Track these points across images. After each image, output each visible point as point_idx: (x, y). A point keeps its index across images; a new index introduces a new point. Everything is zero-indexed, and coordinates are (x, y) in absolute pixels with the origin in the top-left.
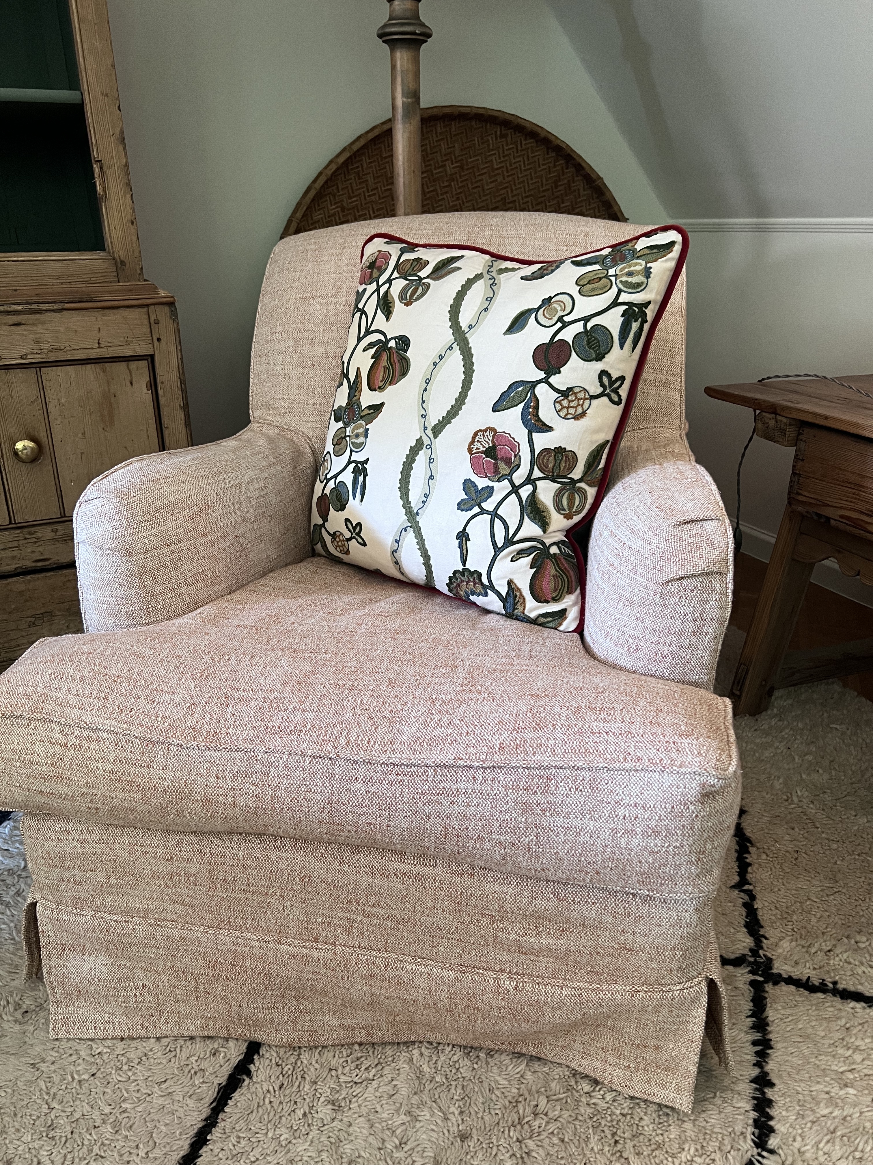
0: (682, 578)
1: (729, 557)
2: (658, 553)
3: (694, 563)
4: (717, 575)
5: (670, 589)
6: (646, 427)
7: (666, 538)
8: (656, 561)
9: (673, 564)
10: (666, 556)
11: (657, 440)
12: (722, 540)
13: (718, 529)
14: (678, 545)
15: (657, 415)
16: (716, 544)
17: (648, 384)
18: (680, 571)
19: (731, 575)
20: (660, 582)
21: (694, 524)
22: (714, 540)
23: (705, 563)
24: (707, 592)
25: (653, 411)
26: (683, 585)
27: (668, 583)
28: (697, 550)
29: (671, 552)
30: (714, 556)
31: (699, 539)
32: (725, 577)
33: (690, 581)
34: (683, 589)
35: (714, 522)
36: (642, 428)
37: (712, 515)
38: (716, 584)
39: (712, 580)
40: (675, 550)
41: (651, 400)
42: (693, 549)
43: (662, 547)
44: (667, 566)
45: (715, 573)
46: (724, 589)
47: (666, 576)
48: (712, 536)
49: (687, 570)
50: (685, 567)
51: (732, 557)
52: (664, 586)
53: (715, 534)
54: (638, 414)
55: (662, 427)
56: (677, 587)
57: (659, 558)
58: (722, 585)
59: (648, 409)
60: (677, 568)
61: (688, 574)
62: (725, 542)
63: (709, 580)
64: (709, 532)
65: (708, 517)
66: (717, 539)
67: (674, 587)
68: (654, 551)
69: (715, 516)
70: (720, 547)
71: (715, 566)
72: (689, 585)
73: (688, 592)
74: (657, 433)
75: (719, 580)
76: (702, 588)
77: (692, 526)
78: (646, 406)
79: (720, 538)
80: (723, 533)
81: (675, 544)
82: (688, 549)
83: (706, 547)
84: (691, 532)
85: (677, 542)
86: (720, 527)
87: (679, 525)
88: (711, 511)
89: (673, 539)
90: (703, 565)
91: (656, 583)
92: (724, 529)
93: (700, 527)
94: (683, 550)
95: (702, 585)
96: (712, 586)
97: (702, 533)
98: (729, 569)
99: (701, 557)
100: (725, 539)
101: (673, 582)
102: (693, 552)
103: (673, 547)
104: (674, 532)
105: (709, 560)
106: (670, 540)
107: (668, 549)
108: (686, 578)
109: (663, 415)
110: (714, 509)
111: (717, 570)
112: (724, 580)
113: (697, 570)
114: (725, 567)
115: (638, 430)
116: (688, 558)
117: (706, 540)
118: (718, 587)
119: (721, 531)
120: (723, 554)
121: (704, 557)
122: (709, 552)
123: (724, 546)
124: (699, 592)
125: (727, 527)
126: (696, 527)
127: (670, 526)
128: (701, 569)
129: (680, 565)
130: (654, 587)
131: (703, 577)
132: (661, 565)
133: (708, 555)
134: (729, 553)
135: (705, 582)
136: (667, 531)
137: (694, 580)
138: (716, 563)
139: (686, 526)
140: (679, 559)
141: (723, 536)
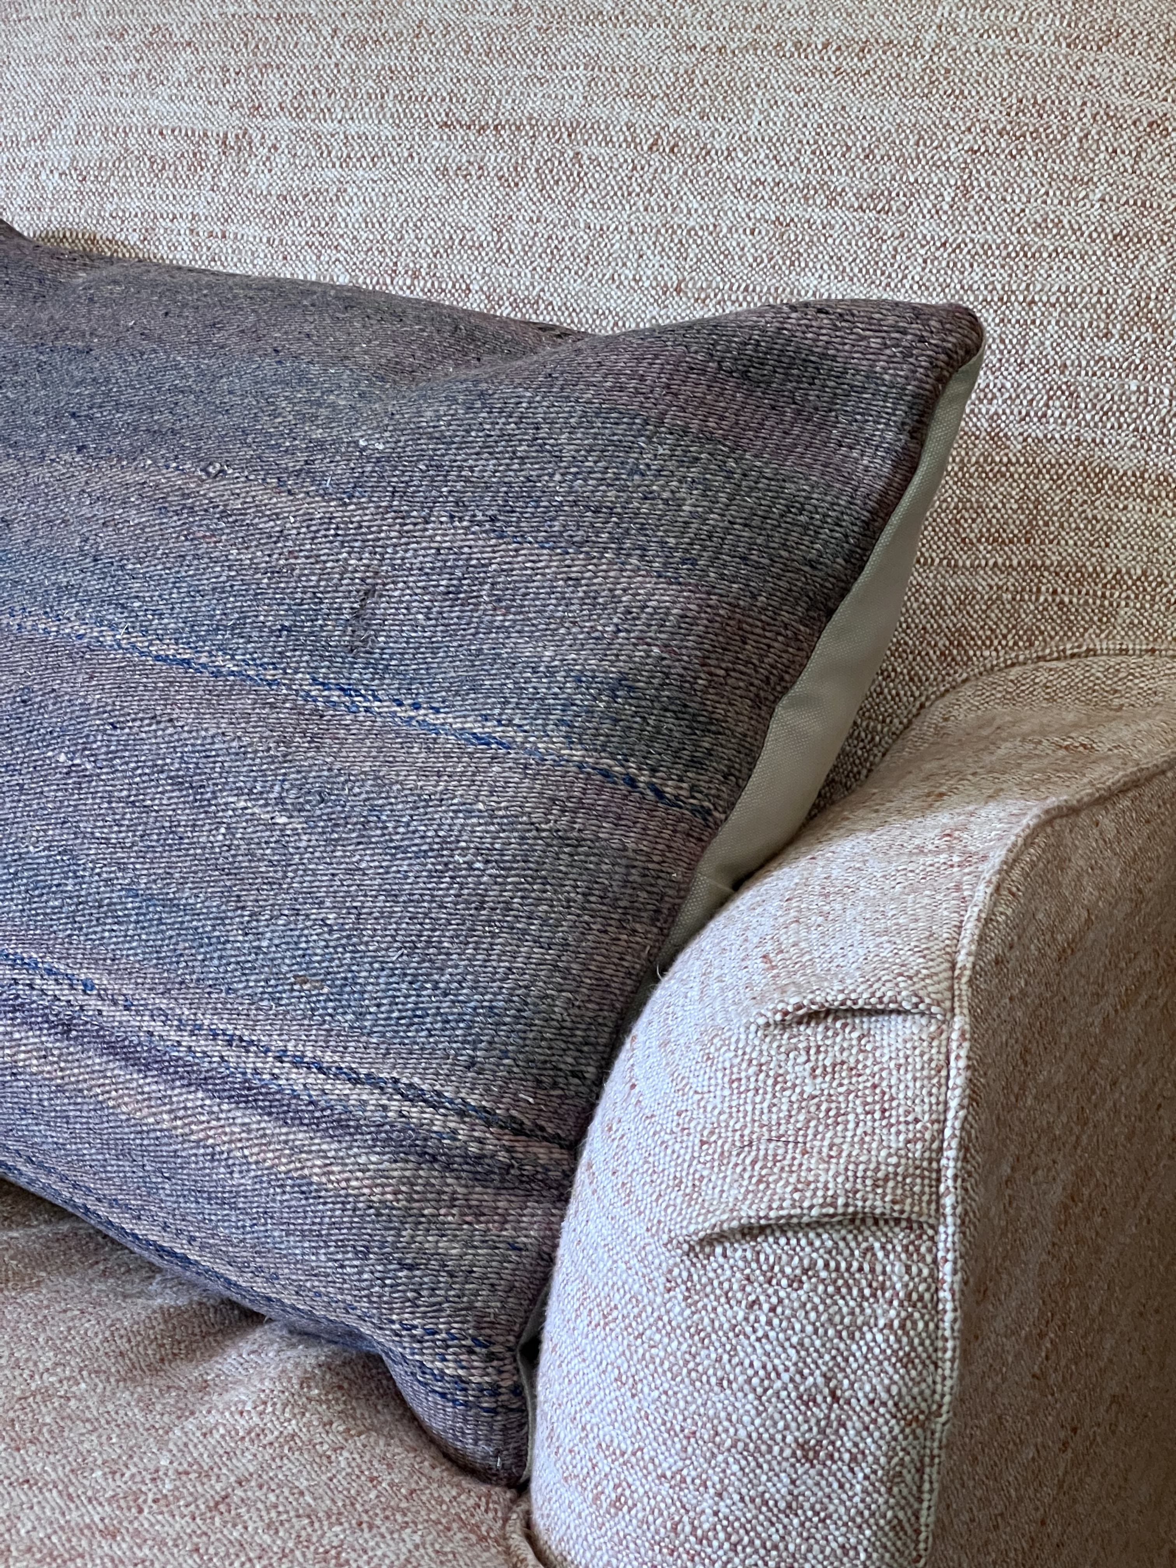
0: (761, 1230)
1: (944, 1162)
2: (699, 1128)
3: (803, 1174)
4: (897, 1230)
5: (719, 1271)
6: (1088, 650)
7: (732, 1073)
8: (688, 1157)
9: (733, 1173)
10: (720, 1143)
11: (1116, 702)
12: (924, 1092)
13: (917, 1052)
14: (765, 1105)
15: (1143, 607)
16: (899, 1106)
17: (1111, 488)
18: (748, 1202)
19: (950, 1230)
20: (681, 1239)
21: (838, 1024)
22: (894, 1090)
23: (840, 1179)
24: (855, 1292)
25: (1129, 588)
26: (762, 1257)
27: (711, 1244)
28: (827, 1126)
29: (737, 1127)
30: (884, 1153)
31: (841, 1085)
32: (931, 1239)
33: (788, 1243)
34: (764, 1273)
35: (908, 1024)
36: (1073, 656)
37: (904, 993)
38: (893, 1265)
39: (877, 1245)
40: (754, 1121)
41: (1124, 547)
42: (813, 1124)
43: (714, 1108)
44: (713, 1178)
45: (886, 1222)
46: (922, 1287)
47: (700, 1219)
48: (890, 1074)
49: (771, 1200)
50: (768, 1187)
51: (956, 1160)
52: (696, 1256)
53: (902, 1071)
54: (1066, 600)
55: (1153, 651)
56: (741, 1264)
57: (697, 1148)
58: (914, 1270)
59: (1109, 582)
60: (743, 1190)
61: (772, 1214)
62: (934, 1100)
63: (864, 1245)
64: (884, 1059)
65: (886, 1000)
66: (907, 1087)
67: (732, 1261)
68: (690, 1121)
69: (915, 1000)
70: (910, 1118)
71: (879, 1191)
72: (785, 1258)
73: (778, 1284)
74: (1121, 675)
75: (906, 1249)
76: (834, 1275)
77: (830, 1033)
78: (1103, 570)
79: (918, 1084)
80: (933, 1065)
81: (758, 1099)
82: (797, 1121)
83: (862, 1117)
84: (821, 1056)
85: (765, 1093)
86: (925, 1044)
87: (784, 1025)
88: (910, 978)
89: (753, 1079)
90: (830, 1185)
91: (670, 1241)
92: (943, 1050)
93: (860, 1039)
94: (779, 1124)
95: (833, 1264)
96: (873, 1270)
97: (858, 1061)
98: (944, 1207)
99: (833, 1153)
100: (934, 1090)
101: (727, 1245)
102: (810, 1132)
103: (749, 1108)
104: (761, 1051)
105: (862, 1167)
106: (743, 1082)
107: (731, 1114)
108: (773, 1233)
109: (1167, 609)
110: (924, 972)
111: (888, 1206)
112: (923, 1249)
113: (806, 1204)
114: (925, 1198)
115: (1058, 659)
116: (789, 1157)
117: (866, 1088)
118: (901, 1278)
119: (926, 1058)
120: (919, 1145)
121: (844, 1154)
122: (867, 1139)
123: (927, 1117)
124: (821, 1288)
125: (954, 1045)
126: (844, 1039)
127: (753, 1028)
128: (821, 1201)
129: (754, 1180)
130: (667, 1258)
131: (838, 1231)
132: (697, 1176)
133: (861, 1149)
134: (945, 1144)
135: (847, 1252)
136: (740, 1045)
137: (803, 1242)
138: (886, 1179)
139: (809, 1031)
140: (757, 1155)
141: (930, 1078)
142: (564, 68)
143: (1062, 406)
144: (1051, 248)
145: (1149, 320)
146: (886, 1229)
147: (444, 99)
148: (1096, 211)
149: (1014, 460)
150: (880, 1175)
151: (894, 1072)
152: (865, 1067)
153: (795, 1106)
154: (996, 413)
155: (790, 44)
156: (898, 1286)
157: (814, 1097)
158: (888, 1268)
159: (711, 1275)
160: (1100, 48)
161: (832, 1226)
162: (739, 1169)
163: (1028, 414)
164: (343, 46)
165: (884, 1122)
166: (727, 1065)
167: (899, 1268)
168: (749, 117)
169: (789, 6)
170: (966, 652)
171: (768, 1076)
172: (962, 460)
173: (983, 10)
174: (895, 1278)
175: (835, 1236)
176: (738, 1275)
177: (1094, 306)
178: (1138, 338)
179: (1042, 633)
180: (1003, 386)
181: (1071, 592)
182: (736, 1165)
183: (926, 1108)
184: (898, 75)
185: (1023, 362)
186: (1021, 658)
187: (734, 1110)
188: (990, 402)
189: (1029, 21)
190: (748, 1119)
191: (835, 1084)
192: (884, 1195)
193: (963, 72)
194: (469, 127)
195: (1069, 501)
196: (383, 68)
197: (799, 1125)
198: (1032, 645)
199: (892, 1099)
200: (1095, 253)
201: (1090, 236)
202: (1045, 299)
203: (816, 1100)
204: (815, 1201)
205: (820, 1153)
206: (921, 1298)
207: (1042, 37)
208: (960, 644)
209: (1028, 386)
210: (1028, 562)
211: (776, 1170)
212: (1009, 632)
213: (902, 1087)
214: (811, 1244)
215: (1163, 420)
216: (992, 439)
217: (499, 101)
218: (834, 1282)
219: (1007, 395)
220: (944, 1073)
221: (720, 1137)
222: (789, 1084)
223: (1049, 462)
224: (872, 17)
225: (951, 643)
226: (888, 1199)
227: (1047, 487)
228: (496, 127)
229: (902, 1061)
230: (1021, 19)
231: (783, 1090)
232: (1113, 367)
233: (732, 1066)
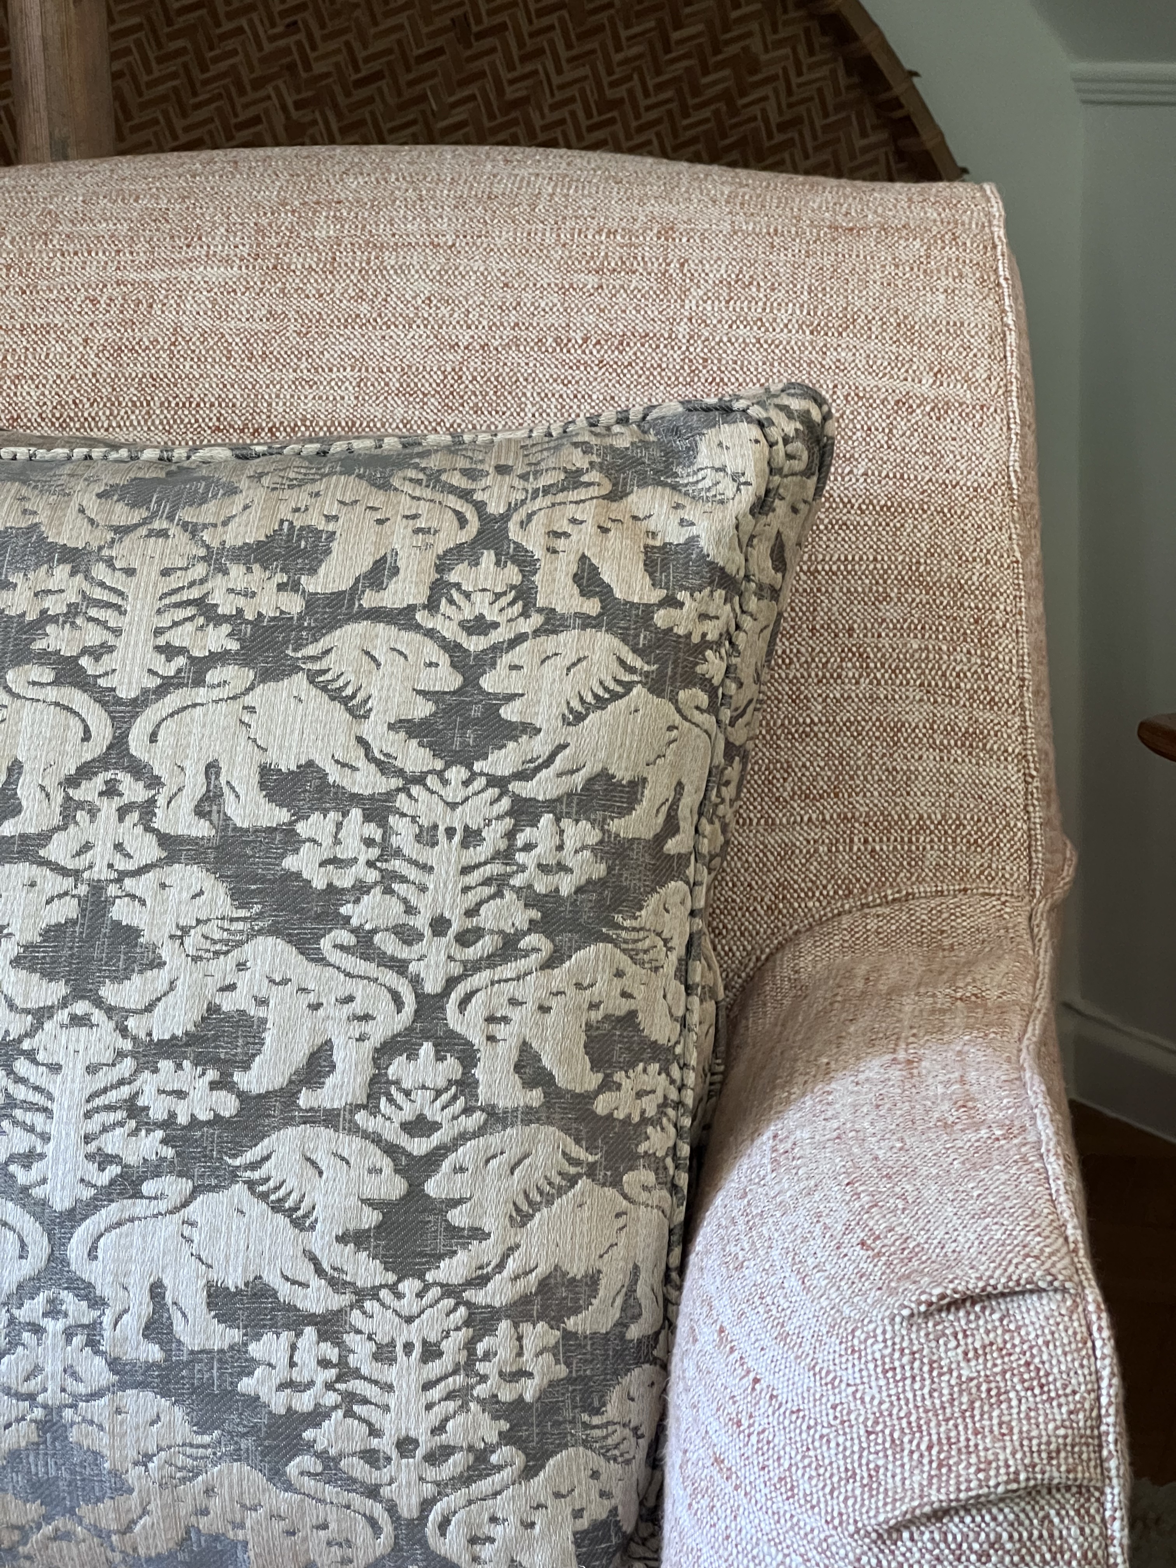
0: (946, 1512)
1: (1103, 1428)
2: (861, 1419)
3: (982, 1454)
4: (1068, 1496)
5: (908, 1555)
6: (908, 894)
7: (884, 1364)
8: (856, 1448)
9: (911, 1459)
10: (887, 1431)
11: (946, 943)
12: (1076, 1364)
13: (1061, 1327)
14: (926, 1391)
15: (946, 849)
16: (1055, 1380)
17: (906, 740)
18: (934, 1487)
19: (1116, 1491)
20: (869, 1529)
21: (977, 1308)
22: (1047, 1366)
23: (1019, 1456)
24: (1038, 1558)
25: (932, 832)
26: (950, 1537)
27: (899, 1531)
28: (991, 1405)
29: (902, 1414)
30: (1051, 1426)
31: (995, 1365)
32: (1098, 1500)
33: (973, 1521)
34: (953, 1552)
35: (1045, 1301)
36: (894, 900)
37: (1038, 1273)
38: (1068, 1529)
39: (1053, 1512)
40: (917, 1407)
41: (923, 794)
42: (977, 1404)
43: (873, 1398)
44: (890, 1466)
45: (1058, 1490)
46: (1095, 1545)
47: (889, 1508)
48: (1040, 1350)
49: (958, 1483)
50: (950, 1470)
51: (1115, 1425)
52: (884, 1543)
53: (1051, 1346)
54: (878, 848)
55: (965, 890)
56: (930, 1546)
57: (863, 1439)
58: (1087, 1531)
59: (914, 828)
60: (925, 1475)
61: (962, 1496)
62: (1086, 1371)
63: (1041, 1514)
64: (1032, 1336)
65: (1022, 1282)
66: (1059, 1362)
67: (920, 1544)
68: (849, 1413)
69: (1049, 1278)
70: (1068, 1391)
71: (1054, 1462)
72: (971, 1535)
73: (968, 1560)
74: (945, 916)
75: (1078, 1512)
76: (1018, 1545)
77: (972, 1317)
78: (907, 817)
79: (1069, 1358)
80: (1079, 1337)
81: (917, 1386)
82: (961, 1404)
83: (1022, 1394)
84: (970, 1340)
85: (923, 1379)
86: (1066, 1319)
87: (927, 1315)
88: (1037, 1257)
89: (907, 1368)
90: (1011, 1462)
91: (857, 1531)
92: (1083, 1322)
93: (1001, 1320)
94: (944, 1408)
95: (1016, 1536)
96: (1051, 1536)
97: (1005, 1342)
98: (1109, 1470)
99: (1004, 1431)
100: (1085, 1362)
101: (914, 1529)
102: (977, 1412)
103: (910, 1395)
104: (911, 1340)
105: (1035, 1442)
106: (898, 1370)
107: (891, 1403)
108: (957, 1513)
109: (968, 849)
110: (1047, 1250)
111: (1064, 1476)
112: (1092, 1511)
113: (992, 1483)
114: (1092, 1463)
115: (880, 905)
116: (962, 1438)
117: (1019, 1366)
118: (1076, 1540)
119: (1070, 1332)
120: (1081, 1416)
121: (1016, 1430)
122: (1032, 1414)
123: (1083, 1388)
124: (1007, 1559)
125: (1094, 1317)
126: (986, 1322)
127: (898, 1319)
128: (1005, 1478)
129: (934, 1465)
130: (852, 1548)
131: (1018, 1504)
132: (872, 1466)
133: (1030, 1424)
134: (1103, 1411)
135: (1027, 1522)
136: (888, 1336)
137: (988, 1518)
138: (1058, 1452)
139: (951, 1317)
140: (930, 1440)
141: (1079, 1350)
142: (331, 370)
143: (854, 666)
144: (826, 521)
145: (921, 583)
146: (1058, 1496)
147: (212, 405)
148: (861, 484)
149: (816, 720)
150: (1053, 1447)
151: (1044, 1349)
152: (1014, 1346)
153: (956, 1389)
154: (795, 677)
155: (550, 340)
156: (1075, 1547)
157: (972, 1379)
158: (1065, 1532)
159: (901, 1559)
160: (840, 334)
161: (1012, 1500)
162: (916, 1456)
163: (824, 676)
164: (97, 355)
165: (1045, 1397)
166: (878, 1355)
167: (1074, 1531)
168: (523, 410)
169: (543, 305)
170: (791, 904)
171: (922, 1363)
172: (768, 724)
173: (728, 302)
174: (1071, 1541)
175: (1016, 1509)
176: (928, 1556)
177: (871, 572)
178: (913, 600)
179: (858, 880)
180: (798, 651)
181: (881, 840)
182: (912, 1452)
183: (1081, 1379)
184: (659, 366)
185: (814, 628)
186: (847, 907)
187: (894, 1398)
188: (788, 667)
189: (771, 311)
190: (911, 1406)
191: (989, 1365)
192: (1059, 1466)
193: (720, 361)
194: (242, 431)
195: (870, 755)
196: (144, 376)
197: (964, 1407)
198: (851, 892)
199: (1047, 1375)
200: (866, 524)
201: (860, 508)
202: (827, 568)
203: (975, 1382)
204: (1000, 1479)
205: (991, 1431)
206: (1095, 1555)
207: (786, 326)
208: (784, 897)
209: (821, 651)
210: (839, 815)
211: (953, 1453)
212: (829, 882)
213: (1054, 1362)
214: (994, 1519)
215: (944, 674)
216: (794, 701)
217: (270, 405)
218: (1018, 1551)
219: (803, 659)
220: (1089, 1344)
221: (886, 1426)
222: (945, 1369)
223: (848, 719)
224: (624, 312)
225: (776, 897)
226: (1063, 1468)
227: (849, 743)
228: (270, 430)
229: (1049, 1337)
230: (764, 310)
231: (940, 1375)
232: (895, 628)
233: (883, 1357)
